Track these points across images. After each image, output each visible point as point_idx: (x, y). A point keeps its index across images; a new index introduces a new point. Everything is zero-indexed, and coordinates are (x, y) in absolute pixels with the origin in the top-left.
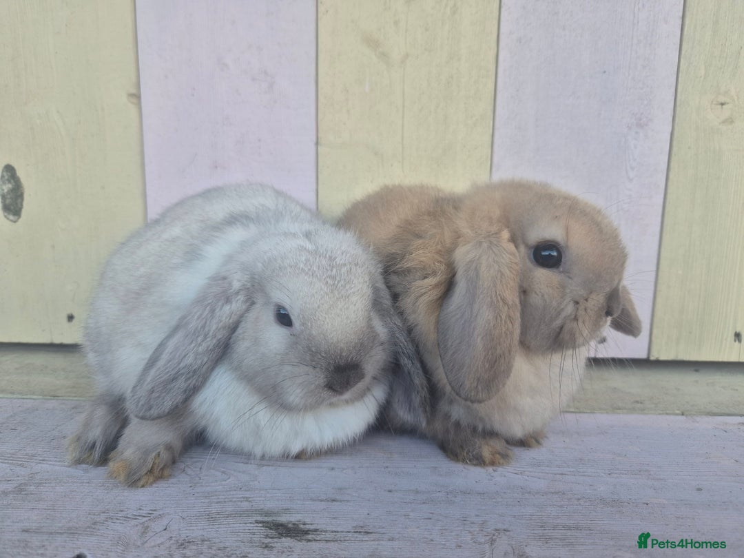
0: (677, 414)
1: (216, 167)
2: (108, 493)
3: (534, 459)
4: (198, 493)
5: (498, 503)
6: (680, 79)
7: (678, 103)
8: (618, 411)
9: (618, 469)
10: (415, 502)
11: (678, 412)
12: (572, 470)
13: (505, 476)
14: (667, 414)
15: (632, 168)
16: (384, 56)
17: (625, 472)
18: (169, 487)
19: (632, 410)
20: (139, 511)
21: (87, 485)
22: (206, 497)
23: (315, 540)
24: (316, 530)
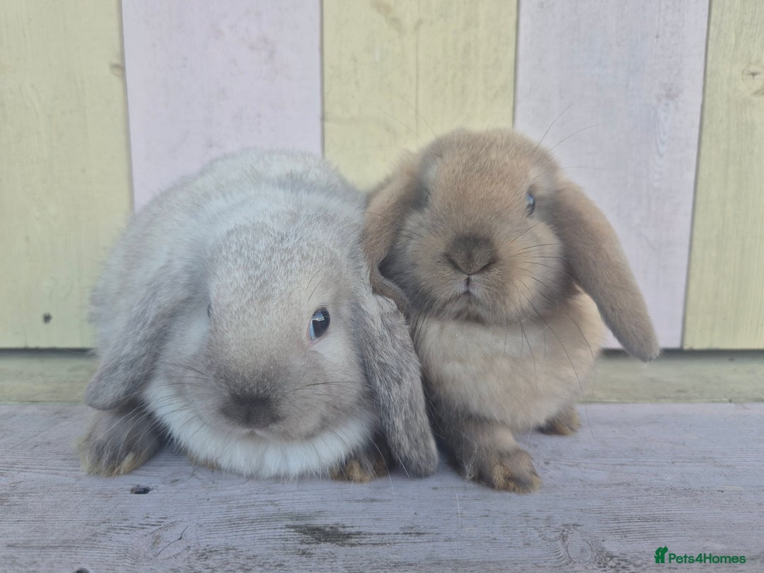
0: (725, 402)
1: (211, 146)
2: (106, 501)
3: (586, 450)
4: (214, 497)
5: (559, 496)
6: (710, 48)
7: (708, 73)
8: (663, 400)
9: (680, 458)
10: (466, 498)
11: (725, 399)
12: (631, 460)
13: (559, 469)
14: (714, 402)
15: (663, 143)
16: (395, 22)
17: (687, 460)
18: (178, 492)
19: (677, 399)
20: (147, 519)
21: (81, 493)
22: (224, 502)
23: (360, 544)
24: (358, 533)
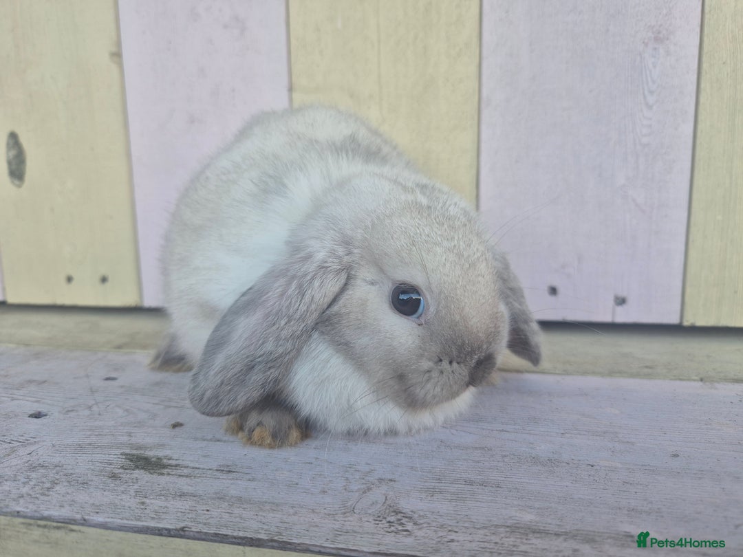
0: (694, 380)
1: (193, 121)
8: (616, 375)
9: (577, 430)
11: (696, 378)
12: (518, 427)
14: (681, 380)
15: (651, 92)
17: (585, 433)
18: (64, 419)
20: (20, 437)
22: (92, 430)
23: (169, 474)
24: (176, 465)
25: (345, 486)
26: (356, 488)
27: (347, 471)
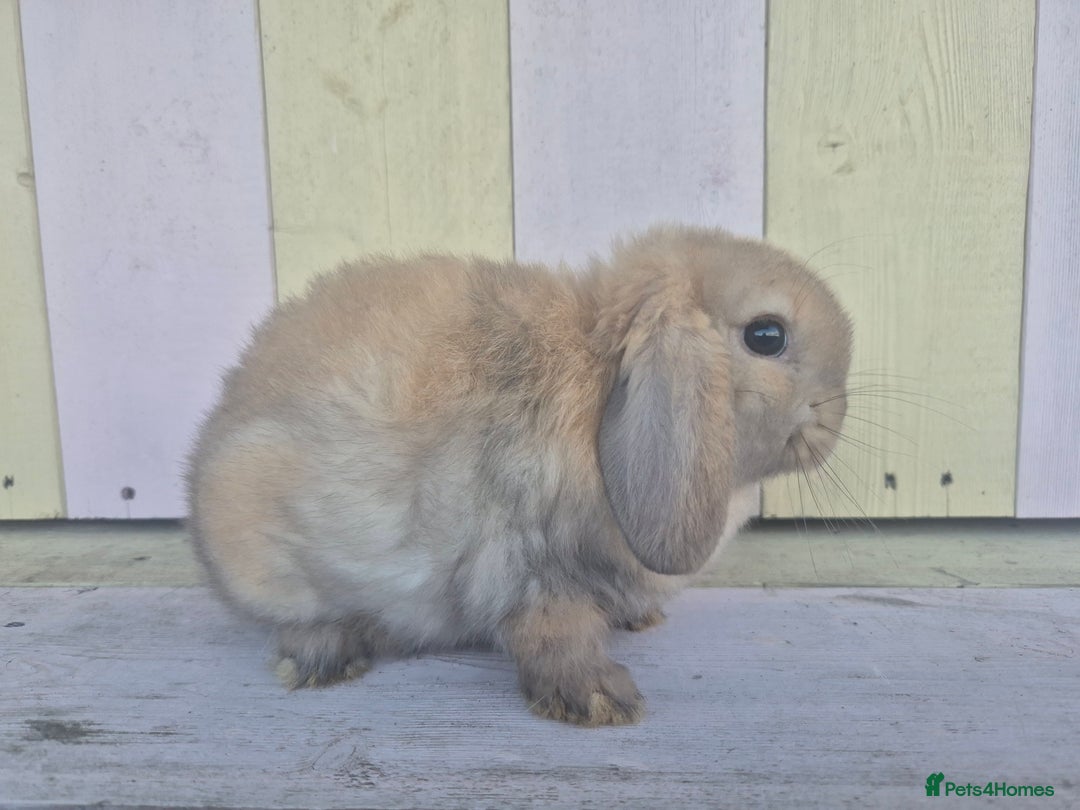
0: (755, 586)
1: (137, 267)
6: (769, 115)
7: (770, 148)
11: (758, 583)
14: (742, 586)
16: (354, 104)
23: (88, 742)
24: (99, 731)
25: (308, 740)
26: (322, 741)
27: (314, 723)
